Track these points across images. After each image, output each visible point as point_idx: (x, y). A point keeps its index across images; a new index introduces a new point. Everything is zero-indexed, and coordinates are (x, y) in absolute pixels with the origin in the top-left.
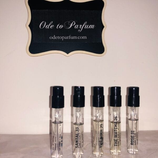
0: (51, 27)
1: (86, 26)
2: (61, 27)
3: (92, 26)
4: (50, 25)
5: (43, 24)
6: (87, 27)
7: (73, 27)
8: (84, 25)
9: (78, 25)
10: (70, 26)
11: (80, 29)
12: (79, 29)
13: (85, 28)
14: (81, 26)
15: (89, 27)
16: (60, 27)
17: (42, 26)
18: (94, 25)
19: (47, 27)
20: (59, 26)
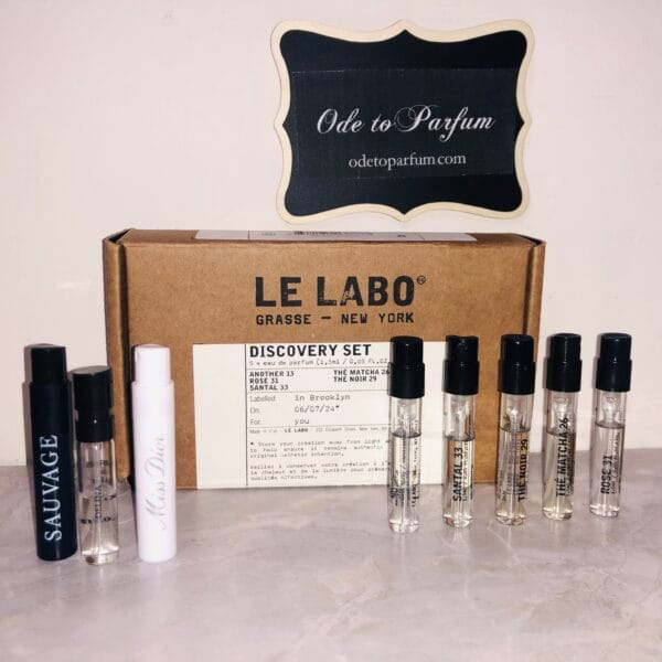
0: (353, 127)
1: (465, 120)
2: (384, 127)
3: (485, 123)
4: (349, 120)
5: (329, 118)
6: (468, 126)
7: (424, 125)
8: (458, 119)
9: (439, 121)
10: (412, 122)
11: (447, 133)
12: (442, 130)
13: (462, 127)
14: (450, 120)
15: (475, 126)
16: (381, 126)
17: (324, 126)
18: (490, 119)
19: (342, 128)
20: (378, 124)
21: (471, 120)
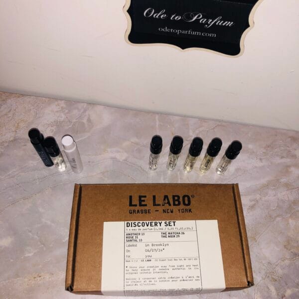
0: (162, 17)
1: (219, 21)
2: (177, 18)
3: (229, 24)
4: (160, 14)
5: (150, 12)
6: (220, 24)
7: (197, 20)
8: (216, 20)
9: (205, 20)
10: (192, 19)
11: (208, 25)
12: (206, 23)
13: (217, 24)
14: (211, 20)
15: (224, 24)
16: (176, 18)
17: (147, 14)
18: (232, 23)
19: (156, 16)
20: (175, 17)
21: (222, 22)
